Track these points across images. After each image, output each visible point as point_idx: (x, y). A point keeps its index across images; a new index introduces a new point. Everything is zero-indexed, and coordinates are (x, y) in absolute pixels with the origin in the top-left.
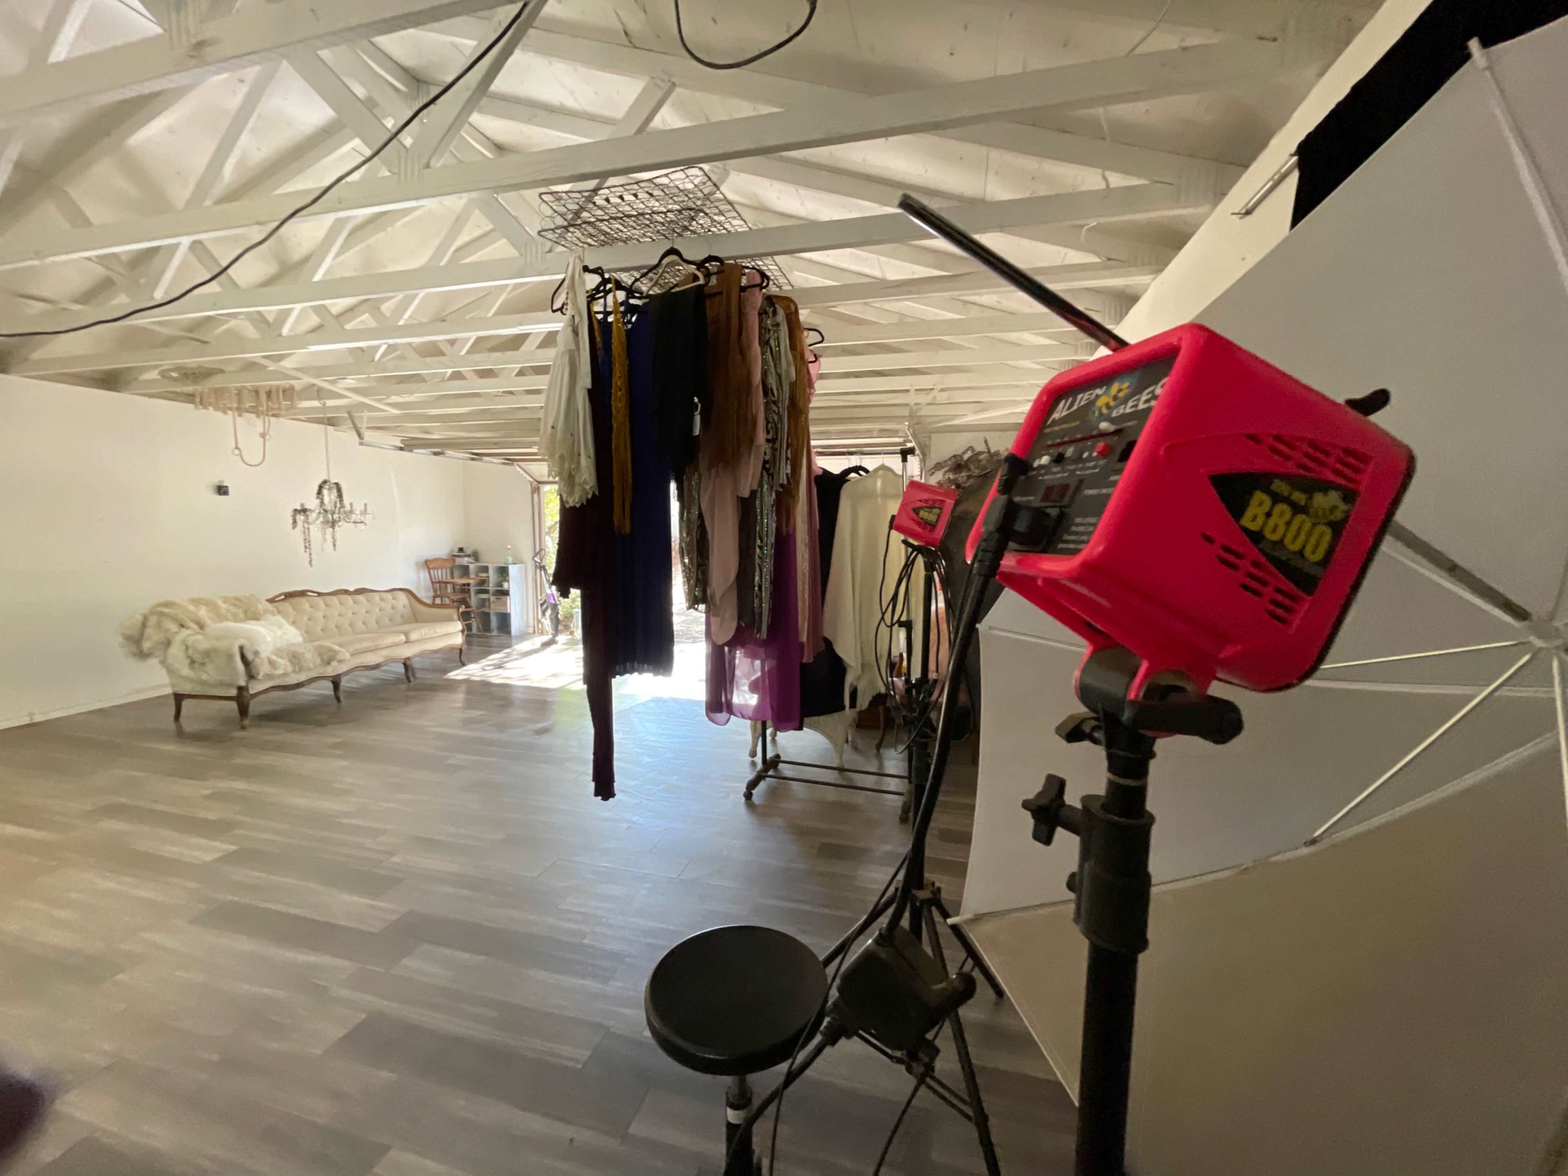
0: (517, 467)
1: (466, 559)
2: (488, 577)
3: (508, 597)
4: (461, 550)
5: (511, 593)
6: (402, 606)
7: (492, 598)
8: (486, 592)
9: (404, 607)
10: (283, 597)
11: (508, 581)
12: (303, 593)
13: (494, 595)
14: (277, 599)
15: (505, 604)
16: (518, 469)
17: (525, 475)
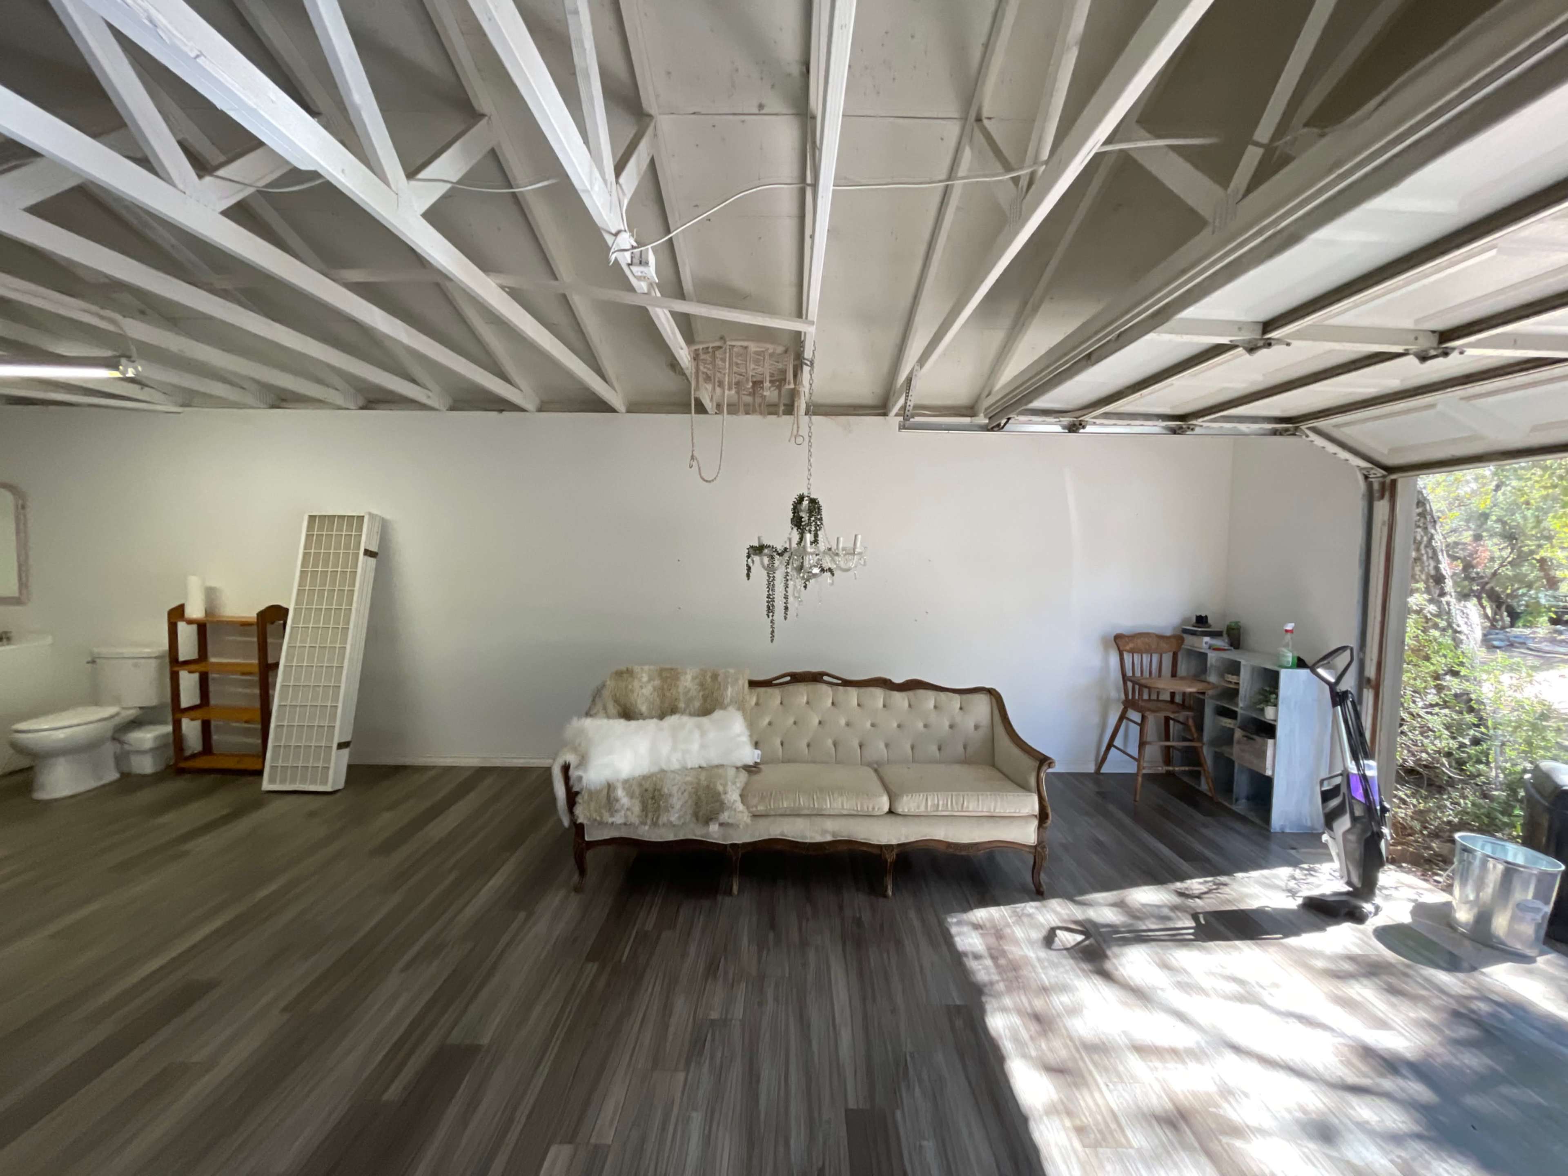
0: (1313, 436)
1: (1207, 639)
2: (1238, 684)
3: (1270, 742)
4: (1201, 620)
5: (1279, 732)
6: (971, 725)
7: (1238, 734)
8: (1232, 715)
9: (976, 727)
10: (788, 678)
11: (1276, 705)
12: (815, 678)
13: (1243, 728)
14: (774, 682)
15: (1262, 755)
16: (1319, 441)
17: (1344, 455)
